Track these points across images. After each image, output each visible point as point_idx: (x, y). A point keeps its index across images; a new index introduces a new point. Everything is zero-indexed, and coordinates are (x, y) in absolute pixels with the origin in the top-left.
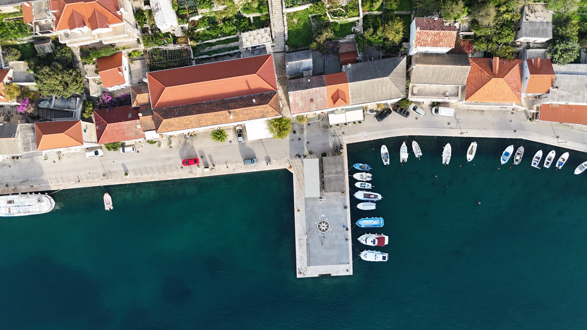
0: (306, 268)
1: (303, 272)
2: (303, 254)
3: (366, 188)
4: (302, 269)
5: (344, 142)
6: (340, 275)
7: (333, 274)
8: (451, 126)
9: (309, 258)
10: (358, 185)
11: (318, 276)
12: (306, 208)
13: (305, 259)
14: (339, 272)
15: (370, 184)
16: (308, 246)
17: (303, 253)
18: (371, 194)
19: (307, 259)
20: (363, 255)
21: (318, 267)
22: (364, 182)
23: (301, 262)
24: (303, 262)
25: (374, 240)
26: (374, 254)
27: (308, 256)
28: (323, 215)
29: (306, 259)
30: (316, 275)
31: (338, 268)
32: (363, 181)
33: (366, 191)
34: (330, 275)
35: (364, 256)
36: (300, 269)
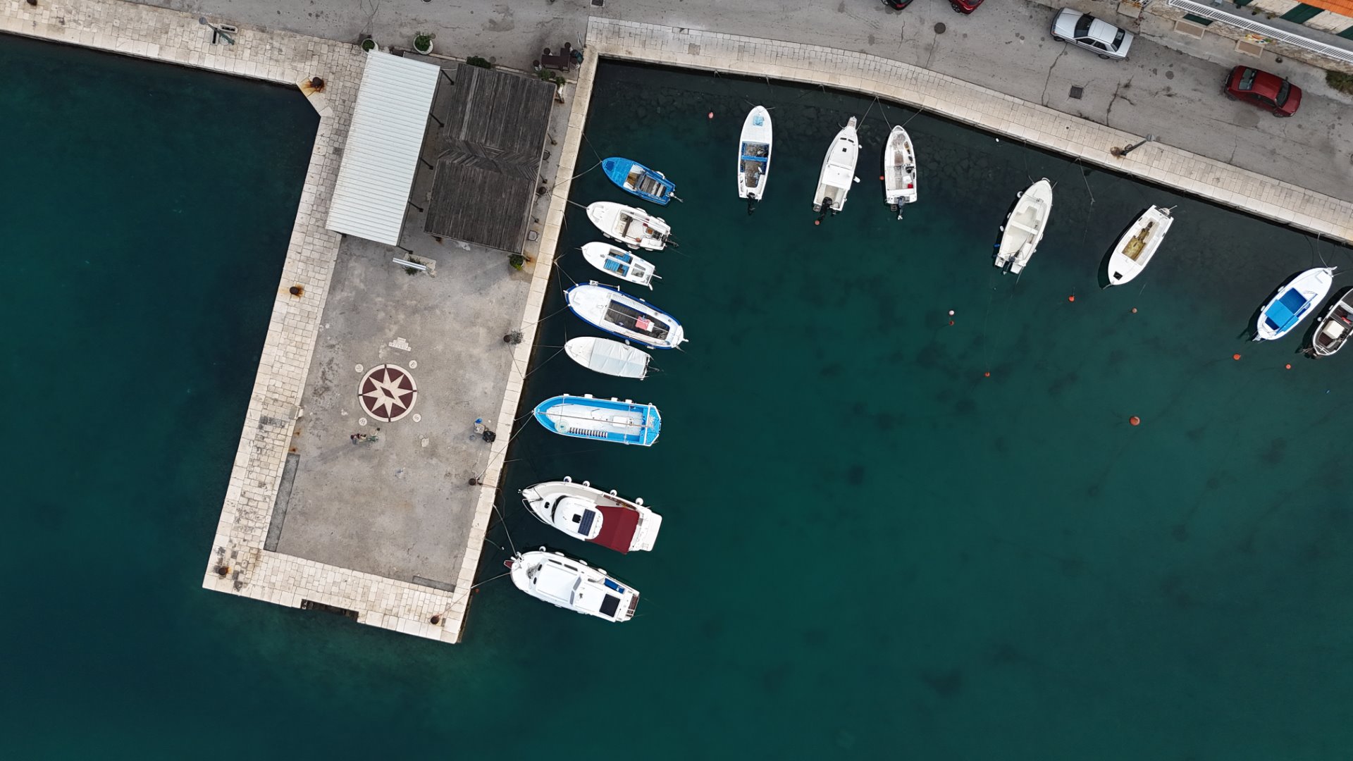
0: (257, 557)
1: (238, 568)
2: (261, 491)
3: (630, 277)
4: (234, 555)
5: (591, 39)
6: (400, 630)
7: (371, 619)
8: (1084, 105)
9: (280, 513)
10: (595, 254)
11: (298, 606)
12: (333, 289)
13: (262, 513)
14: (397, 616)
15: (649, 269)
16: (293, 460)
17: (262, 485)
18: (642, 314)
19: (273, 517)
20: (525, 567)
21: (311, 568)
22: (627, 249)
23: (243, 522)
24: (251, 524)
25: (589, 515)
26: (571, 577)
27: (282, 506)
28: (401, 344)
29: (269, 519)
30: (293, 601)
31: (399, 597)
32: (623, 245)
33: (623, 292)
34: (355, 614)
35: (530, 573)
36: (228, 554)
